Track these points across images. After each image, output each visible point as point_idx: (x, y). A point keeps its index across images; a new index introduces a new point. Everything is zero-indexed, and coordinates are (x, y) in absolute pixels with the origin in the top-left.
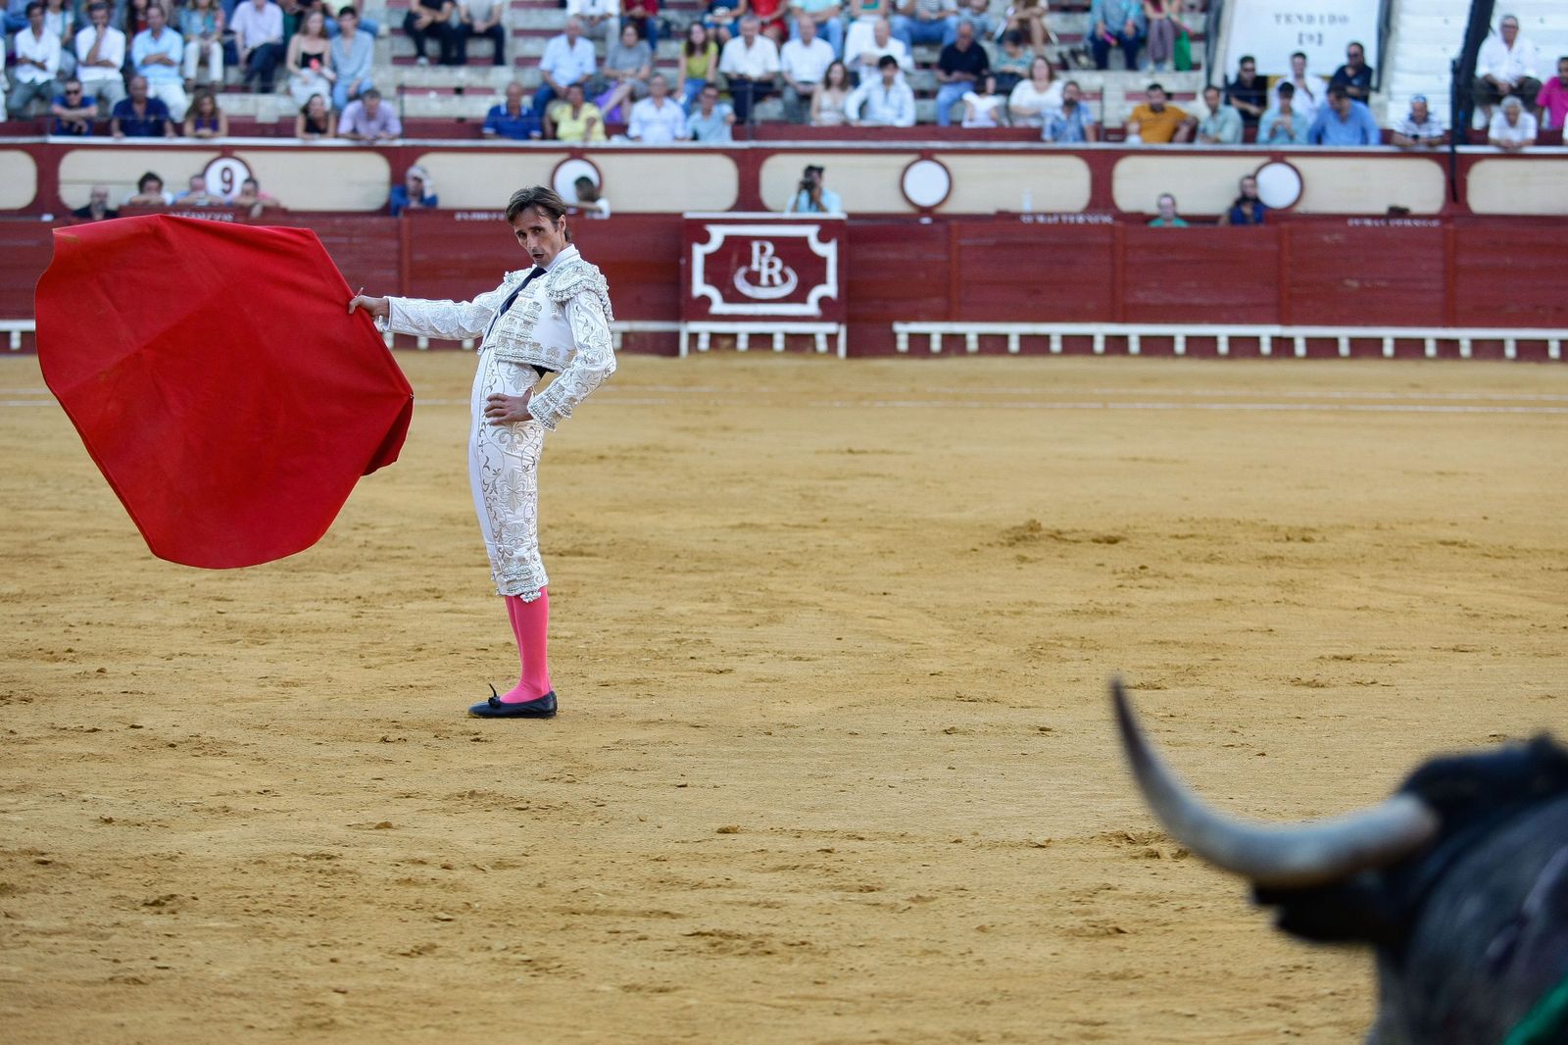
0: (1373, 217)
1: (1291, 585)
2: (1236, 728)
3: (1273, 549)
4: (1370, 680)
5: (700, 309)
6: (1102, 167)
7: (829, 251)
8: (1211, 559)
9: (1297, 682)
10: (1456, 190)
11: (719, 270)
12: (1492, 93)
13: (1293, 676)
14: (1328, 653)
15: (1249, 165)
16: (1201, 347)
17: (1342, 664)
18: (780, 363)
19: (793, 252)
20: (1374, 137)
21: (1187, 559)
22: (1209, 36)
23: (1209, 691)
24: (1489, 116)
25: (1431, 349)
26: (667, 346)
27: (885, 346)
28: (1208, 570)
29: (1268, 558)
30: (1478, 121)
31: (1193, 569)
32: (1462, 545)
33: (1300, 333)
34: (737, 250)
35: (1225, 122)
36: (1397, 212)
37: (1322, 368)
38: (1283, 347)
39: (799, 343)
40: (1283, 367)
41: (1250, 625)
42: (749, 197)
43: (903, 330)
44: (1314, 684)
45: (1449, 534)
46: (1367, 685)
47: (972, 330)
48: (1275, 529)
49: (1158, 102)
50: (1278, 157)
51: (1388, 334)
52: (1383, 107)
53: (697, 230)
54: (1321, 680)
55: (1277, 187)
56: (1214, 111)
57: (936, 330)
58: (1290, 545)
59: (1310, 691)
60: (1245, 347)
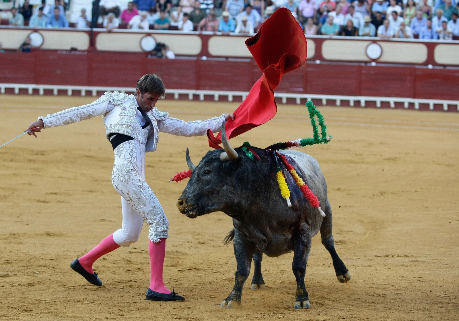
0: (66, 51)
1: (37, 169)
2: (19, 216)
3: (32, 157)
4: (62, 201)
8: (12, 160)
9: (39, 201)
10: (92, 42)
12: (105, 12)
13: (38, 199)
14: (49, 192)
15: (26, 33)
17: (54, 196)
20: (67, 25)
21: (4, 160)
23: (11, 204)
24: (103, 19)
25: (83, 93)
28: (11, 164)
29: (30, 161)
30: (100, 20)
31: (6, 164)
32: (93, 157)
33: (42, 87)
35: (18, 19)
36: (73, 49)
37: (48, 99)
38: (36, 92)
40: (36, 98)
41: (24, 182)
44: (44, 202)
45: (88, 153)
46: (61, 202)
48: (32, 151)
50: (35, 31)
51: (70, 88)
52: (69, 16)
54: (47, 200)
55: (36, 40)
56: (14, 16)
58: (38, 156)
59: (43, 204)
60: (23, 92)
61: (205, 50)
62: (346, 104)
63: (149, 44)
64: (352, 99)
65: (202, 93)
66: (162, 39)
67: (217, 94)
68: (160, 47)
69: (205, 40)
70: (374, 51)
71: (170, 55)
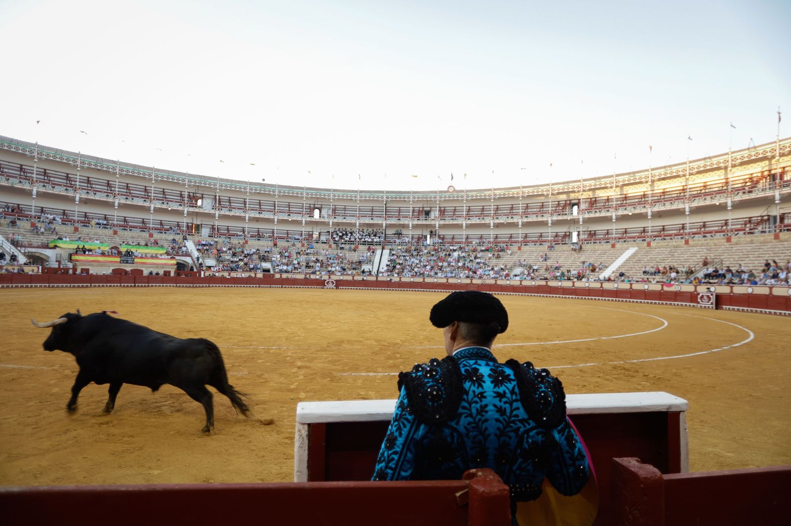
5: (326, 286)
6: (353, 277)
7: (335, 282)
10: (377, 279)
11: (327, 283)
16: (360, 289)
18: (331, 290)
19: (332, 282)
22: (361, 268)
26: (323, 288)
27: (338, 289)
33: (366, 288)
34: (328, 282)
39: (333, 288)
42: (330, 278)
43: (340, 287)
47: (344, 288)
49: (357, 273)
51: (372, 288)
53: (326, 280)
55: (365, 278)
57: (342, 287)
60: (363, 289)
61: (400, 280)
62: (430, 291)
63: (389, 279)
64: (431, 290)
65: (400, 289)
66: (391, 278)
67: (403, 289)
68: (391, 280)
69: (400, 278)
70: (436, 280)
71: (393, 281)
